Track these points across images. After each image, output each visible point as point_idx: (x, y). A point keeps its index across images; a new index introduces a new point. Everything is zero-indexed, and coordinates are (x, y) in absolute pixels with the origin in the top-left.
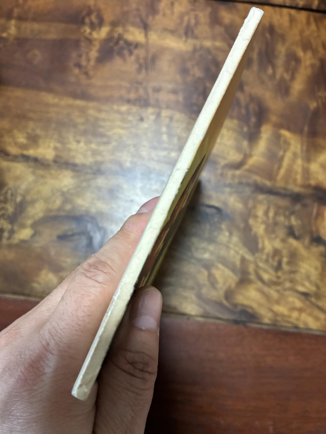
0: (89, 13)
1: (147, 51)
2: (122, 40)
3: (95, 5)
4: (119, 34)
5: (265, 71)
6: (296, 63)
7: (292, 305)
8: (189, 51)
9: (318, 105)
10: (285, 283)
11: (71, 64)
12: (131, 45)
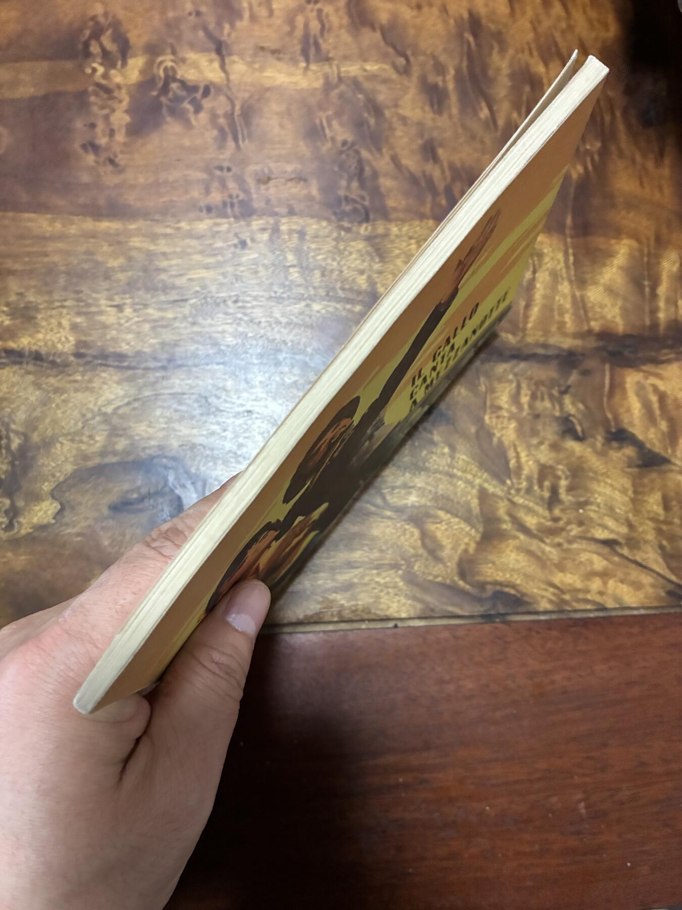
0: (97, 33)
1: (231, 100)
2: (175, 80)
3: (106, 14)
4: (166, 69)
5: (476, 113)
6: (533, 88)
7: (589, 569)
8: (316, 89)
9: (586, 168)
10: (569, 528)
11: (77, 146)
12: (195, 89)
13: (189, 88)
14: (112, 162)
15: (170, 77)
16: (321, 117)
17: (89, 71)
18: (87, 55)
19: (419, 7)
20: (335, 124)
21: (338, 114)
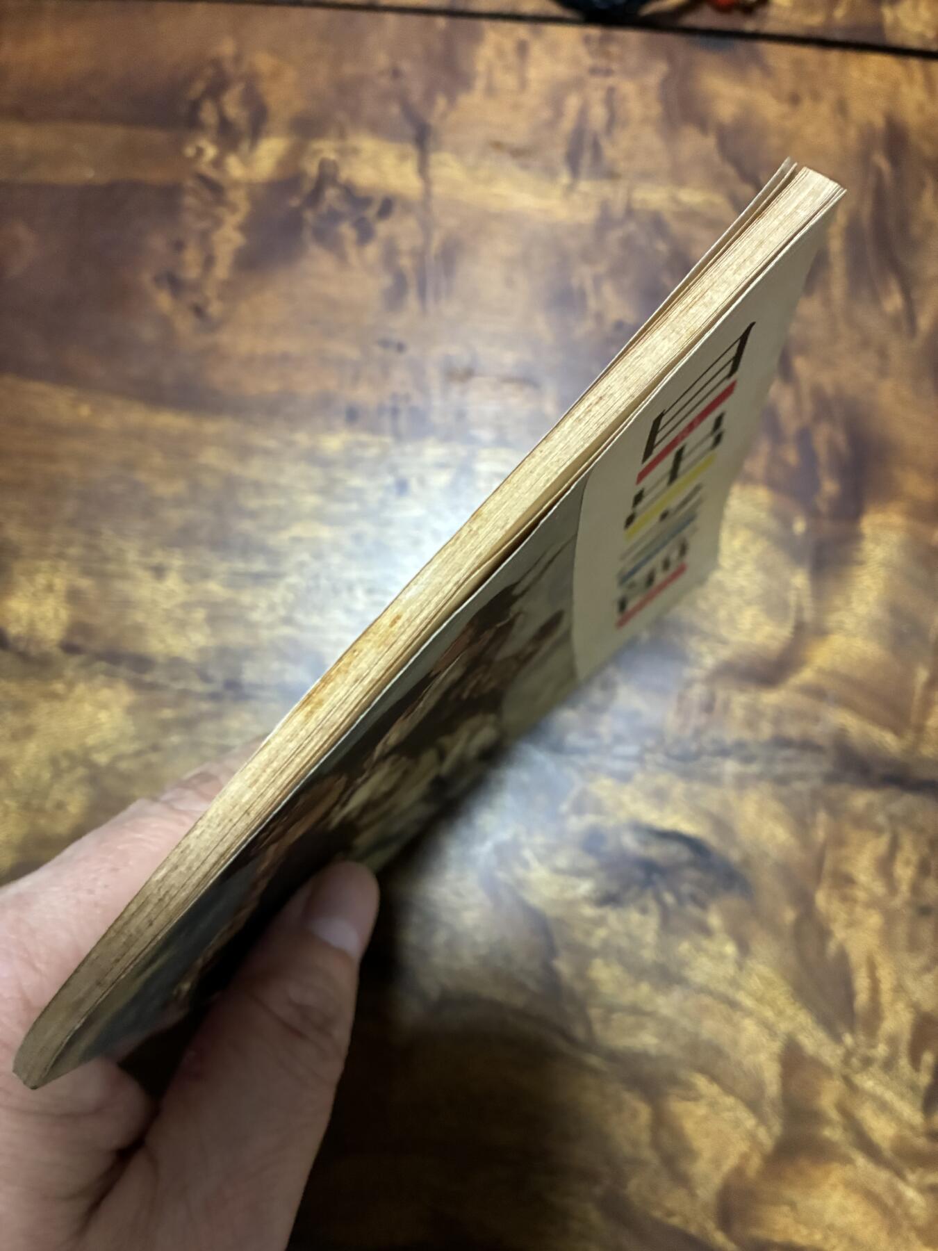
0: (217, 89)
1: (426, 227)
2: (335, 183)
3: (238, 59)
4: (323, 164)
5: (876, 299)
8: (581, 225)
11: (146, 278)
13: (356, 198)
14: (199, 311)
15: (327, 176)
16: (583, 275)
17: (190, 151)
18: (192, 123)
19: (795, 100)
20: (608, 290)
21: (616, 272)
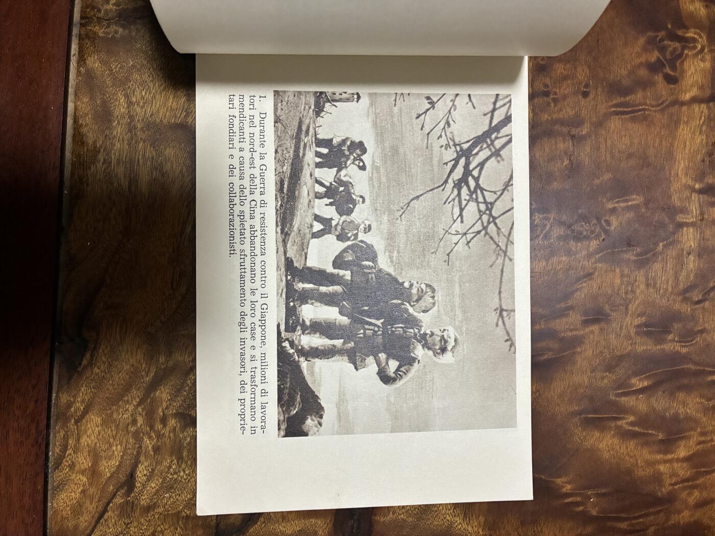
2: (684, 48)
4: (694, 40)
5: (636, 374)
6: (662, 441)
7: (103, 454)
8: (670, 197)
9: (567, 495)
10: (153, 434)
12: (674, 68)
15: (686, 43)
20: (630, 215)
21: (641, 220)
